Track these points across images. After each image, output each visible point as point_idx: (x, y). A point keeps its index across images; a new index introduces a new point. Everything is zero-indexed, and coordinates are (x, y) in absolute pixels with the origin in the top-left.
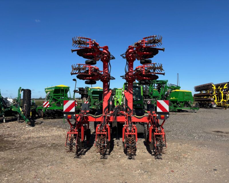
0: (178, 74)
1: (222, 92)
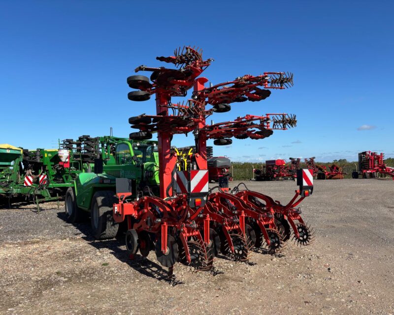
0: (111, 128)
1: (185, 160)
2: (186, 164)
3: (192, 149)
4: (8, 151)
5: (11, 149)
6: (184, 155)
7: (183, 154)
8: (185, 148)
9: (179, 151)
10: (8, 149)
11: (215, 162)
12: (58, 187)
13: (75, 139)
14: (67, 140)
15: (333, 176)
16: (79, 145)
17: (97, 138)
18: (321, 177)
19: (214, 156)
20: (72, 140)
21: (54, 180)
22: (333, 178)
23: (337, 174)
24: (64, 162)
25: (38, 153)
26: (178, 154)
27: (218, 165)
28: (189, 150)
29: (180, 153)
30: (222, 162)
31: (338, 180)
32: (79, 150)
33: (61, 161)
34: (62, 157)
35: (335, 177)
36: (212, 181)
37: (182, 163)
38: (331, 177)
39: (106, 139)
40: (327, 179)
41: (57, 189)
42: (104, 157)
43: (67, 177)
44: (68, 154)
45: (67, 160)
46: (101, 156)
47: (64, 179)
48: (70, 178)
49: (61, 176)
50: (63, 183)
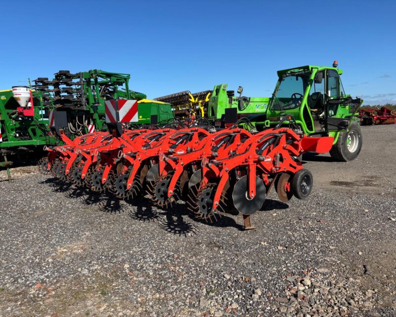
1: (202, 108)
2: (203, 112)
3: (209, 94)
6: (201, 101)
7: (199, 99)
8: (201, 93)
9: (194, 97)
12: (24, 146)
13: (51, 78)
14: (39, 79)
15: (383, 121)
16: (56, 85)
17: (80, 73)
18: (367, 123)
20: (47, 79)
22: (383, 123)
23: (389, 118)
24: (25, 108)
26: (193, 100)
28: (206, 95)
29: (195, 99)
31: (391, 125)
32: (58, 93)
34: (18, 99)
35: (388, 121)
37: (198, 111)
38: (381, 122)
39: (92, 75)
40: (375, 124)
41: (23, 148)
42: (92, 101)
43: (34, 131)
44: (28, 96)
45: (30, 104)
46: (87, 99)
47: (31, 134)
48: (39, 132)
49: (26, 129)
50: (30, 138)
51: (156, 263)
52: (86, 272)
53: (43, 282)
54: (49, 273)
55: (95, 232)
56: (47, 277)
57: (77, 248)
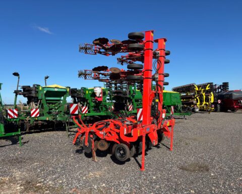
1: (204, 94)
2: (204, 97)
3: (209, 85)
4: (56, 90)
5: (58, 88)
6: (203, 90)
7: (201, 89)
8: (203, 84)
9: (198, 87)
10: (56, 88)
11: (231, 95)
19: (230, 90)
21: (94, 110)
24: (98, 97)
25: (82, 91)
26: (197, 89)
27: (234, 98)
28: (207, 85)
29: (199, 89)
30: (238, 95)
32: (116, 88)
33: (96, 96)
34: (96, 93)
36: (229, 110)
37: (201, 96)
42: (132, 92)
43: (102, 108)
44: (101, 91)
45: (101, 95)
46: (130, 92)
47: (100, 109)
48: (104, 109)
49: (98, 107)
50: (100, 112)
51: (128, 189)
52: (96, 187)
53: (77, 188)
54: (81, 184)
55: (109, 167)
56: (80, 186)
57: (98, 174)
